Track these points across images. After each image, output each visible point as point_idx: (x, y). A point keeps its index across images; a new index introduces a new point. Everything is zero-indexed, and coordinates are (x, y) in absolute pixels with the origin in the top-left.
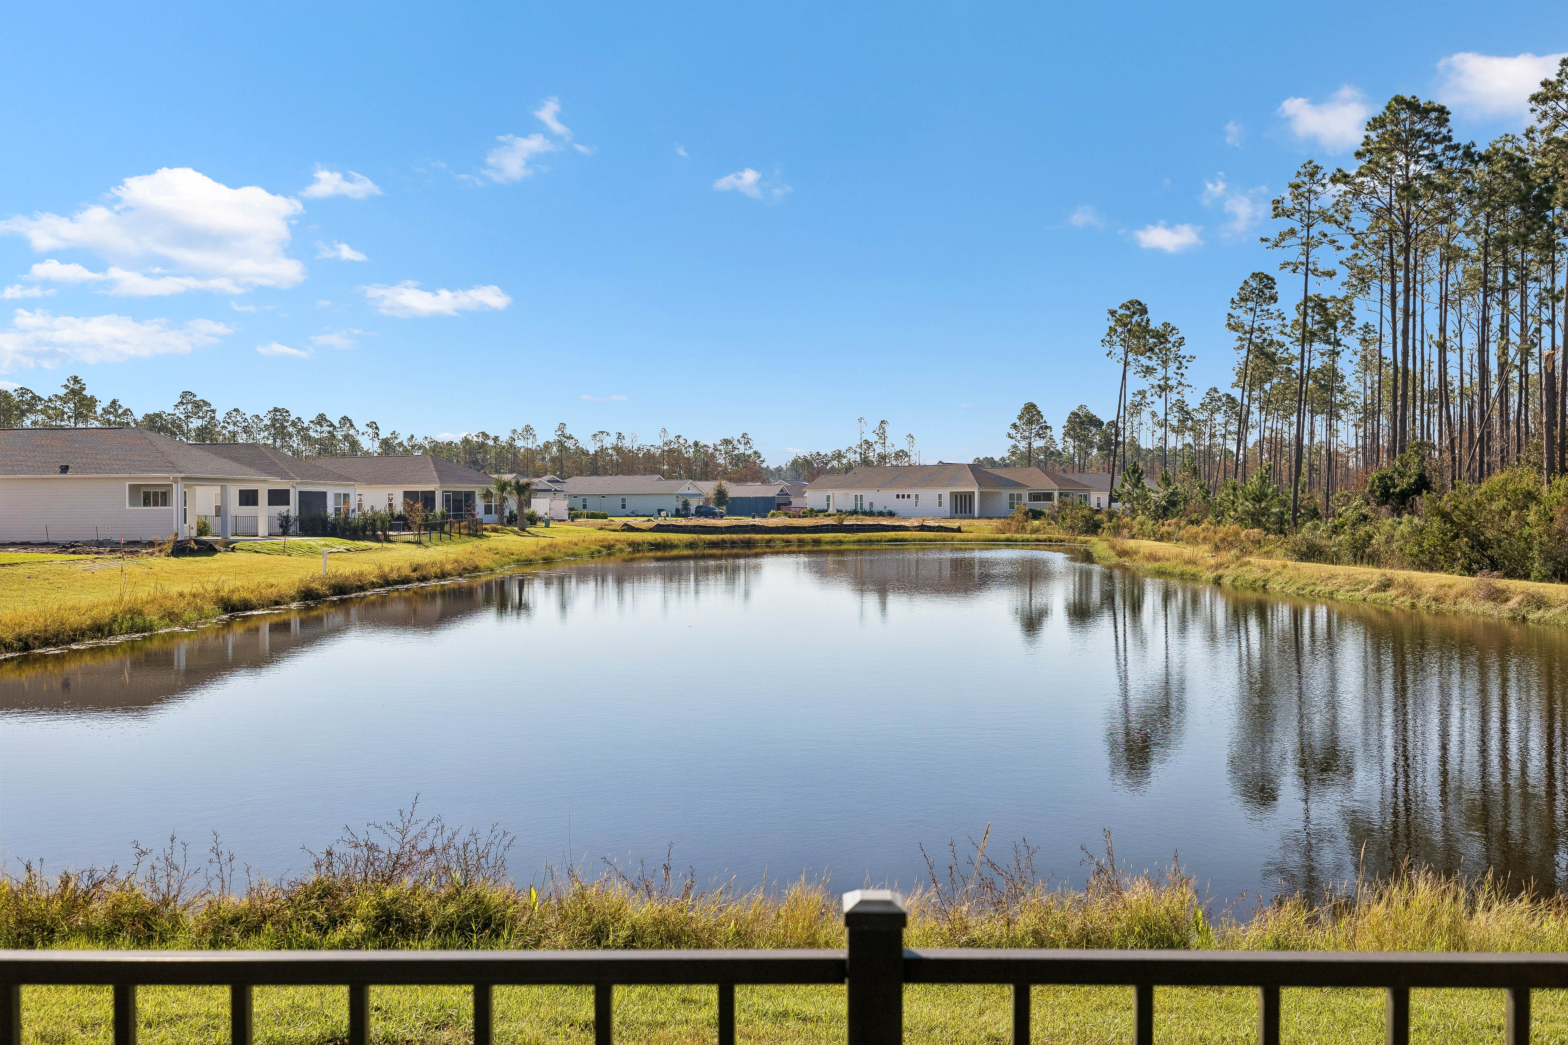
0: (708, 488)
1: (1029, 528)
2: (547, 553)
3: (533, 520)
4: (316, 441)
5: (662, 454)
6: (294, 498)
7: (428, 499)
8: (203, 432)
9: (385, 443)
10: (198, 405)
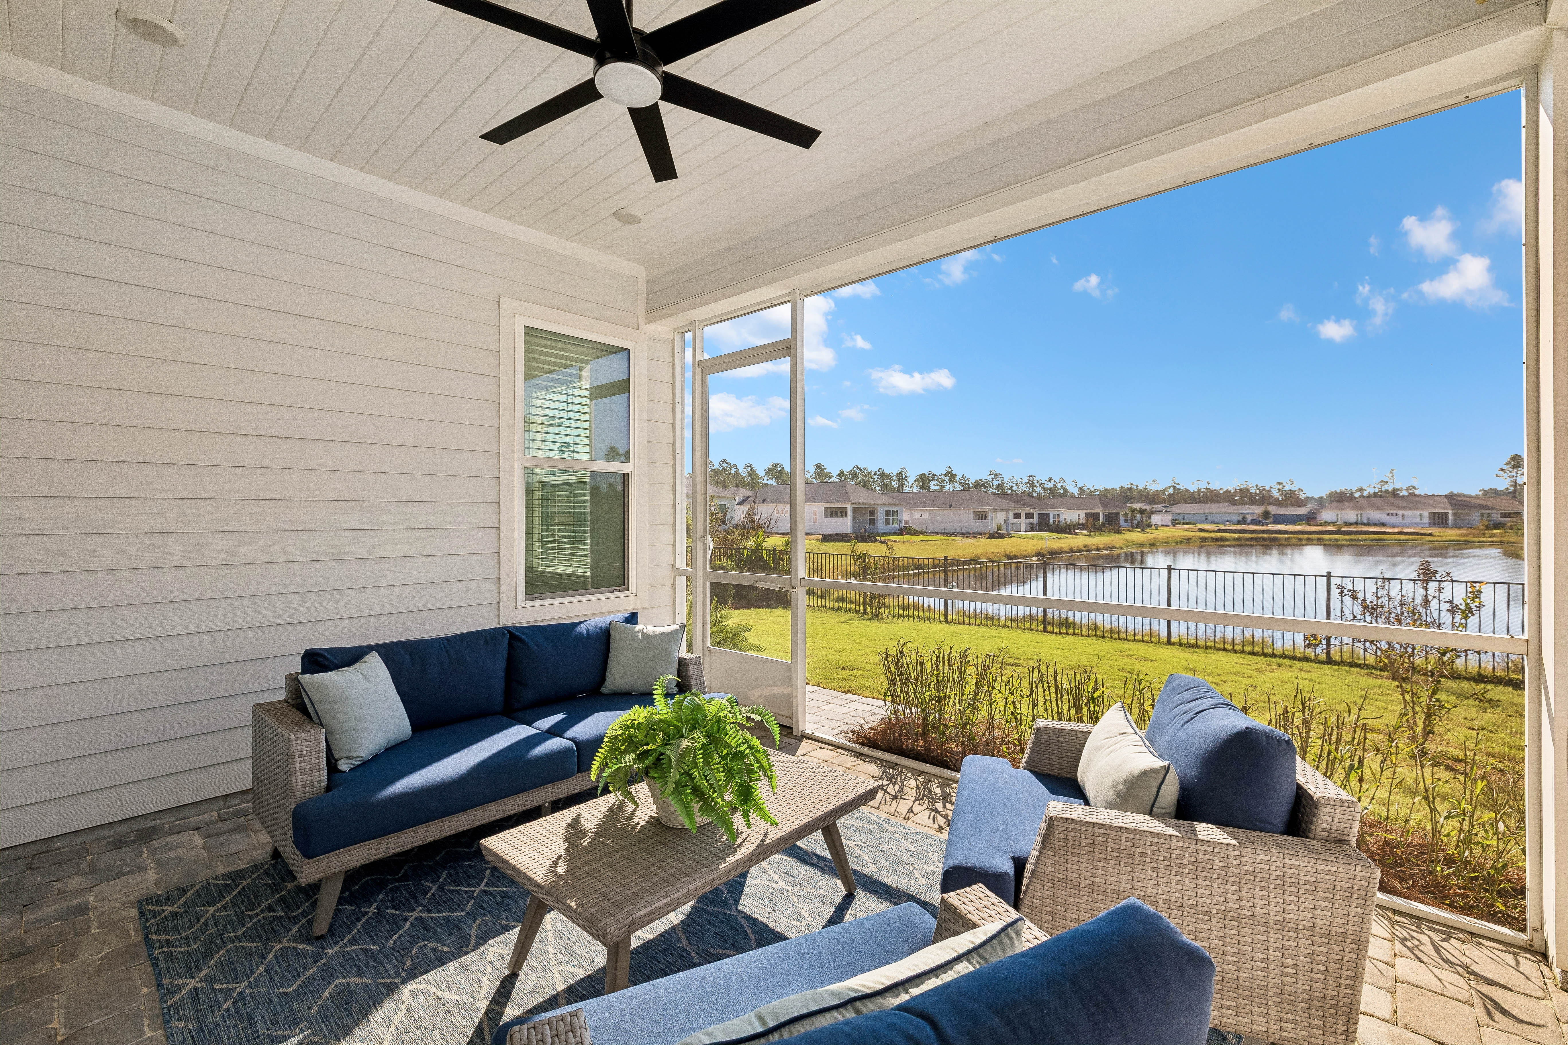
0: (1259, 510)
1: (1488, 535)
2: (1152, 541)
3: (1149, 526)
4: (1048, 489)
5: (1235, 491)
6: (1036, 516)
7: (1097, 516)
8: (999, 487)
9: (1081, 489)
10: (996, 475)
